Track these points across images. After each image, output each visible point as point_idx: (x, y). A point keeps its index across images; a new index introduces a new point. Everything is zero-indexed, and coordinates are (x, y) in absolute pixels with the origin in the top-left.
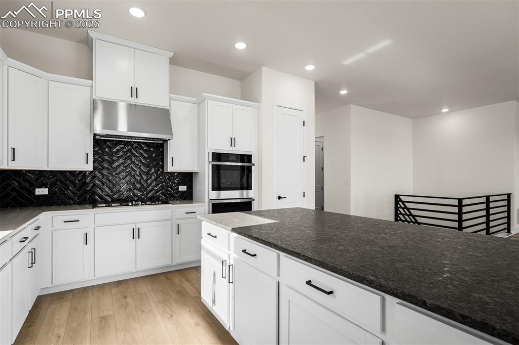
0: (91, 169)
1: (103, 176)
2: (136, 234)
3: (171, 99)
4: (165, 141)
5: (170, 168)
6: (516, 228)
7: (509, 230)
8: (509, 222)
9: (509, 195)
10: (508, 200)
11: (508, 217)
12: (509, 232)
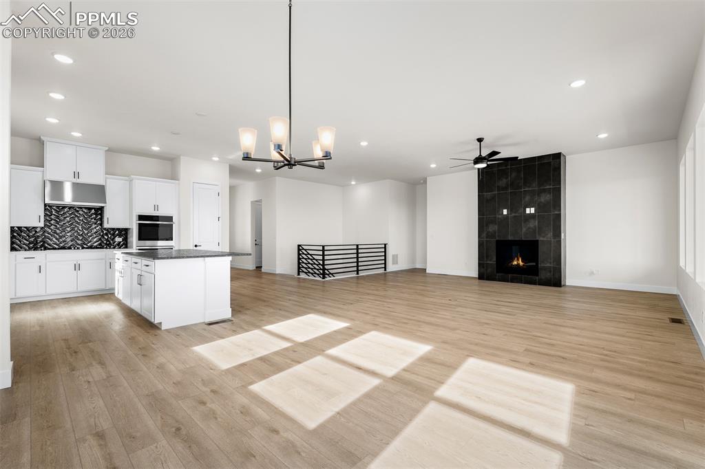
0: (43, 226)
1: (52, 230)
2: (77, 267)
3: (106, 178)
4: (103, 207)
5: (106, 225)
6: (391, 267)
7: (385, 268)
8: (385, 264)
9: (385, 245)
10: (385, 248)
11: (385, 260)
12: (385, 270)
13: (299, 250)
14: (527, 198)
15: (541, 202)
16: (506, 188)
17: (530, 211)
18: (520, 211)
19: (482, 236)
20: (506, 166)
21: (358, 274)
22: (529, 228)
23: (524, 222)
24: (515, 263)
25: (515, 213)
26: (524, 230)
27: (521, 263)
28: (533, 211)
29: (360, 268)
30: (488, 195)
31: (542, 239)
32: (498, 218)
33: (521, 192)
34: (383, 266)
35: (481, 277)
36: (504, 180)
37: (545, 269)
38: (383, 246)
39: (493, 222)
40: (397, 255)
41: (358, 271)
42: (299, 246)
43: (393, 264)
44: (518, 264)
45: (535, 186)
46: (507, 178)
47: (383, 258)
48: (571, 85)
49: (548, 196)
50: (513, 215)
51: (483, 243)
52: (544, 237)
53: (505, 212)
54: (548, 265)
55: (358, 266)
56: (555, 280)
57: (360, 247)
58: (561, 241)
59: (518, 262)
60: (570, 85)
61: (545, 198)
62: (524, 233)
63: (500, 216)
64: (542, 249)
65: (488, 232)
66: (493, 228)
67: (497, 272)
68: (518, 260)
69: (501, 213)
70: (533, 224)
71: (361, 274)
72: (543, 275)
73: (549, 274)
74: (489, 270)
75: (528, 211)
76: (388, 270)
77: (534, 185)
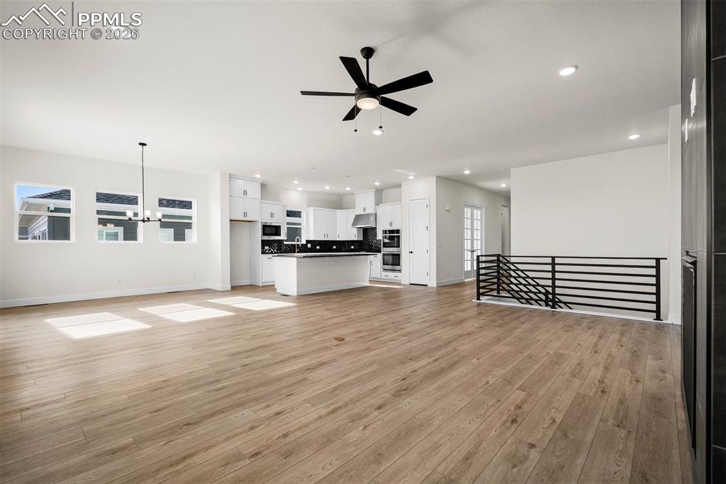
9: (659, 260)
10: (658, 267)
11: (657, 294)
12: (658, 317)
38: (653, 263)
57: (557, 261)
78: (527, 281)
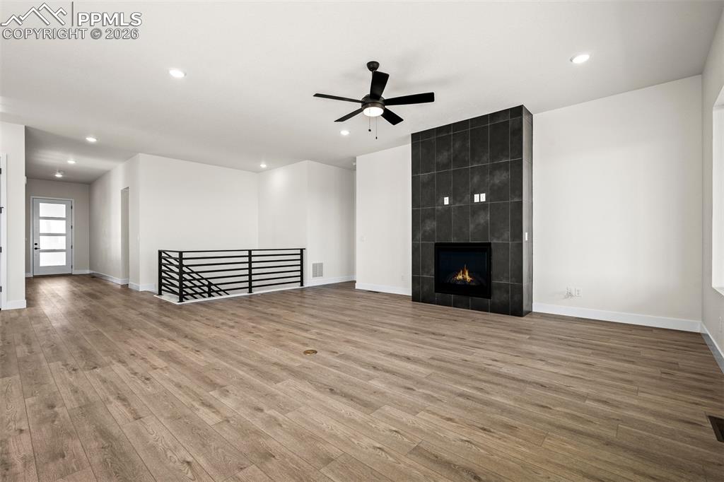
6: (310, 281)
7: (302, 282)
8: (302, 276)
9: (302, 250)
10: (301, 254)
11: (302, 271)
12: (302, 285)
13: (160, 258)
14: (476, 179)
15: (493, 185)
16: (447, 166)
17: (480, 198)
18: (466, 199)
19: (417, 238)
20: (448, 132)
21: (250, 292)
22: (479, 224)
23: (473, 216)
24: (460, 277)
25: (460, 201)
26: (472, 227)
27: (468, 279)
28: (483, 197)
29: (254, 284)
30: (424, 176)
31: (495, 241)
32: (437, 211)
33: (468, 169)
34: (299, 279)
35: (416, 297)
36: (446, 154)
37: (500, 287)
38: (299, 252)
39: (431, 215)
40: (322, 264)
41: (250, 288)
42: (160, 252)
43: (315, 275)
44: (464, 279)
45: (486, 161)
46: (448, 150)
47: (299, 268)
48: (573, 61)
49: (505, 174)
50: (457, 205)
51: (419, 247)
52: (498, 238)
53: (446, 201)
54: (504, 282)
55: (250, 281)
56: (514, 305)
57: (255, 253)
58: (522, 244)
59: (464, 276)
60: (571, 60)
61: (500, 178)
62: (470, 233)
63: (440, 207)
64: (496, 256)
65: (425, 231)
66: (430, 225)
67: (436, 292)
68: (464, 273)
69: (440, 201)
70: (484, 218)
71: (256, 292)
72: (498, 297)
73: (505, 296)
74: (426, 288)
75: (477, 198)
76: (306, 285)
77: (485, 158)
78: (192, 277)
